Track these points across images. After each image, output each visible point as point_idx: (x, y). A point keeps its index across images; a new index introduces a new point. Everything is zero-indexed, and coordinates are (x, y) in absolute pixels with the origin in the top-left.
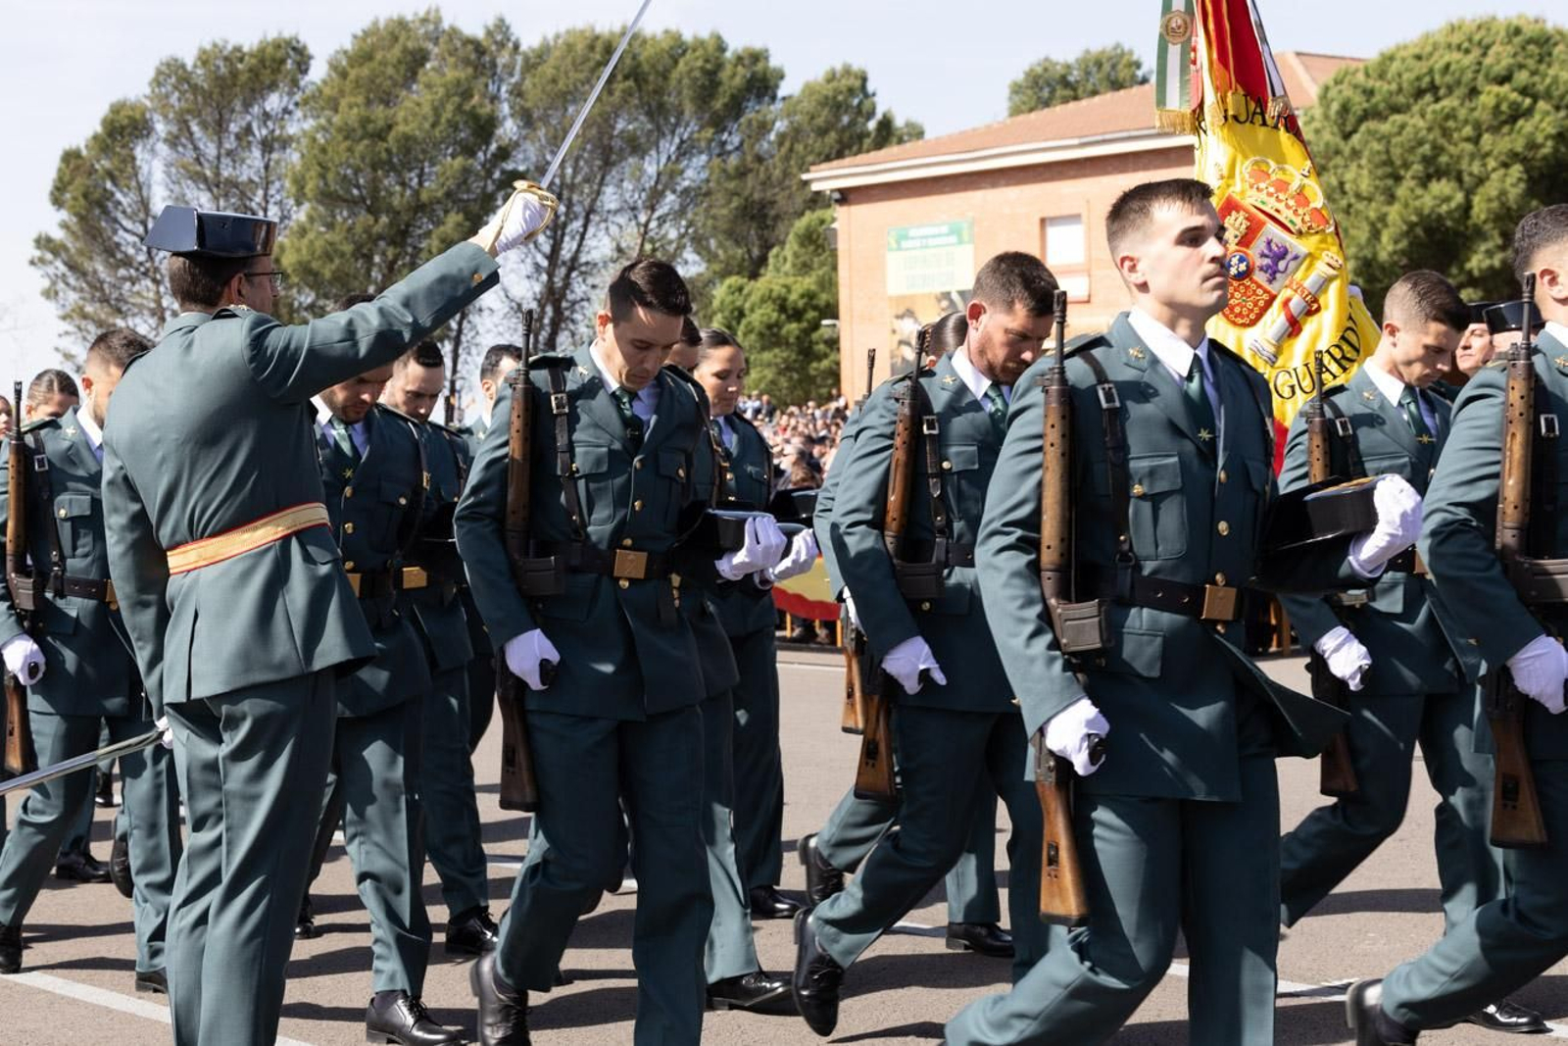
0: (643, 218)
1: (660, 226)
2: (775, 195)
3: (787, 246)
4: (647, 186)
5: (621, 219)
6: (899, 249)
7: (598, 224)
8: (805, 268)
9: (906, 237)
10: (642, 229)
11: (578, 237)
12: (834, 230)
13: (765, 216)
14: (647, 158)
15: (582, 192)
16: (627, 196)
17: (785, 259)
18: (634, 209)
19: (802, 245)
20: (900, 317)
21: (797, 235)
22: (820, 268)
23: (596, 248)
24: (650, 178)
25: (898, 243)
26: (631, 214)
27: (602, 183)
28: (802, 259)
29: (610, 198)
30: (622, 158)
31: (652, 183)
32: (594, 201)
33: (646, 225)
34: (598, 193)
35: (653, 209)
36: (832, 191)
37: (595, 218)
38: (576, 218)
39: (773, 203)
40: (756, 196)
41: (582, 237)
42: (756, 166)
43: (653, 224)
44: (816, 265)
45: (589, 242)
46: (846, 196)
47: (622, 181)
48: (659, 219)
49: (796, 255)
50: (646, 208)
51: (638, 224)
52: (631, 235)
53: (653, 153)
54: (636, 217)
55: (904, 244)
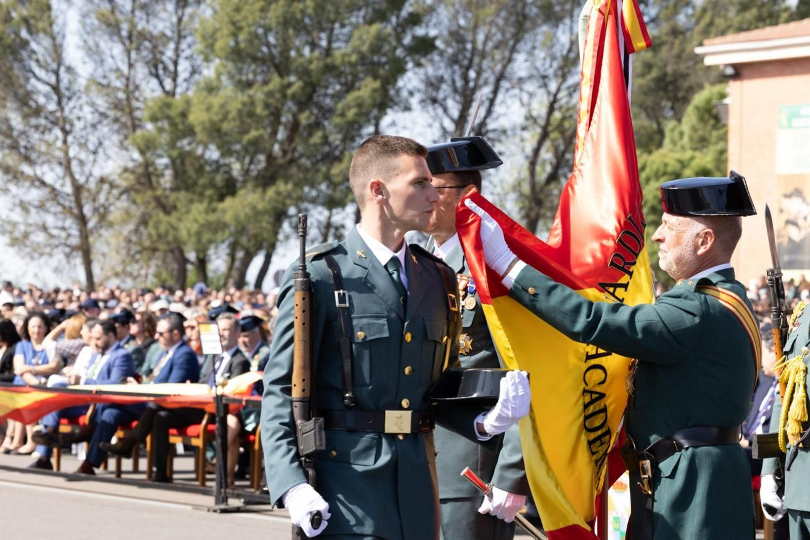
0: (553, 86)
1: (570, 95)
2: (688, 68)
3: (685, 119)
4: (558, 54)
5: (530, 87)
6: (790, 127)
7: (507, 90)
8: (702, 143)
9: (797, 115)
10: (551, 98)
11: (487, 104)
12: (726, 105)
13: (677, 89)
14: (561, 27)
15: (493, 59)
16: (539, 64)
17: (682, 134)
18: (544, 77)
19: (701, 119)
20: (788, 196)
21: (697, 108)
22: (716, 143)
23: (505, 114)
24: (563, 46)
25: (789, 120)
26: (541, 82)
27: (513, 50)
28: (700, 133)
29: (521, 65)
30: (535, 26)
31: (565, 52)
32: (505, 67)
33: (555, 95)
34: (510, 60)
35: (564, 77)
36: (726, 65)
37: (505, 84)
38: (486, 83)
39: (685, 76)
40: (669, 69)
41: (492, 102)
42: (670, 39)
43: (562, 94)
44: (713, 140)
45: (498, 109)
46: (739, 71)
47: (534, 48)
48: (569, 88)
49: (694, 129)
50: (556, 76)
51: (549, 93)
52: (541, 103)
53: (567, 21)
54: (545, 86)
55: (796, 122)
